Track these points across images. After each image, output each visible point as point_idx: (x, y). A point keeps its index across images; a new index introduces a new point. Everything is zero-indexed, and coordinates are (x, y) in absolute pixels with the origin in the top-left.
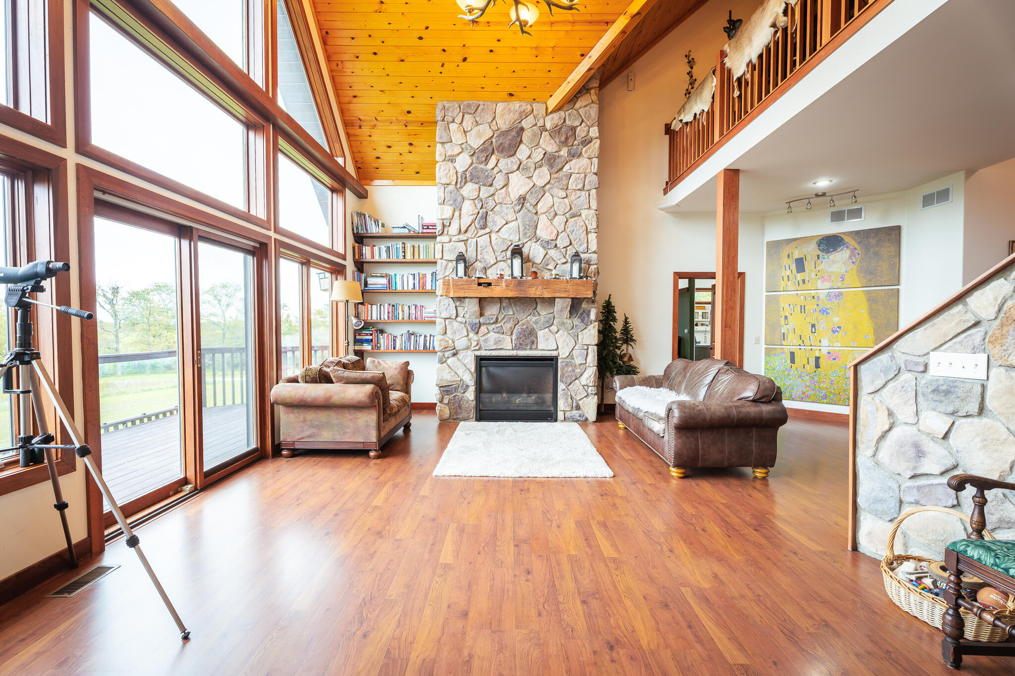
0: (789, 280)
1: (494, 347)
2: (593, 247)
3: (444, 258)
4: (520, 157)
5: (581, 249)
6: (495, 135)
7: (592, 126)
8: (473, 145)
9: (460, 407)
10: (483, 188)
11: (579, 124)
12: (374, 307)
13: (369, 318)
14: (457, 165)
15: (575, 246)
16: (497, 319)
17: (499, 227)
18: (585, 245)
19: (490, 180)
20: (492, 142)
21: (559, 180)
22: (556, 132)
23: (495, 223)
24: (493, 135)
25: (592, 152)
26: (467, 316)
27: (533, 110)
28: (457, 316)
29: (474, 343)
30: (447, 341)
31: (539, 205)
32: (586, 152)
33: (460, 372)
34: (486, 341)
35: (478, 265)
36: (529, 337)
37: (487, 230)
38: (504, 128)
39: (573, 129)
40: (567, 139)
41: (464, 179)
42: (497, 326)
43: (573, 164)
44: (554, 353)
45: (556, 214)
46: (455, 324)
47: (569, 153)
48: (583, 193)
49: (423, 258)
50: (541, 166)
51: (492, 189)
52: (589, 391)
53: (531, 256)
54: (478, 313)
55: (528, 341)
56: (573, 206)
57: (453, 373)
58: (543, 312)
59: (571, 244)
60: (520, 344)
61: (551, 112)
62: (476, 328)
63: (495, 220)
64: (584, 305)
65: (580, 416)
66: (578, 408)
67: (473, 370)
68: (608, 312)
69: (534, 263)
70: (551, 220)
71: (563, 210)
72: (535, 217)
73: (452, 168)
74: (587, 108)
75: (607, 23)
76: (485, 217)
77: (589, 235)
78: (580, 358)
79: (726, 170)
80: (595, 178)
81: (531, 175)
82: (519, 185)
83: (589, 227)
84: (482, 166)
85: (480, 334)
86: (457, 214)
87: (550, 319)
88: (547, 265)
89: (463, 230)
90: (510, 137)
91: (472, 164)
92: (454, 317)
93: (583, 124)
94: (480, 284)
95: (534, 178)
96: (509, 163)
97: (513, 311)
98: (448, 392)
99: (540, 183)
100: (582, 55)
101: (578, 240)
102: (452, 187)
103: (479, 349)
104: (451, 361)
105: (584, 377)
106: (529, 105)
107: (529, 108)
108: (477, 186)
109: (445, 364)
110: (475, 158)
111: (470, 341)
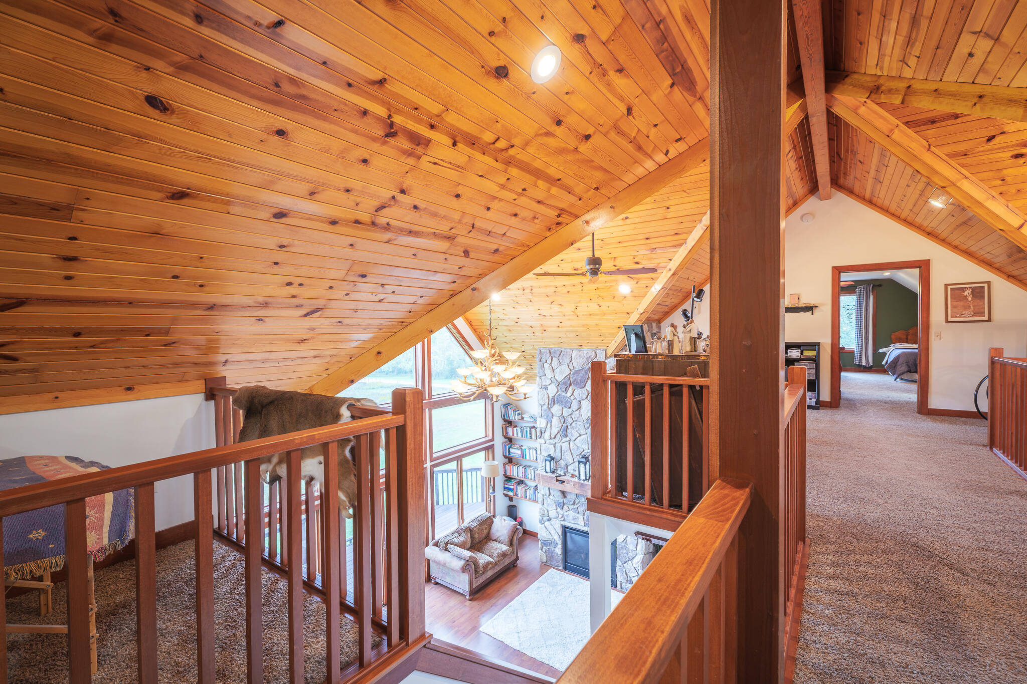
1: (573, 522)
3: (542, 454)
4: (588, 389)
8: (558, 379)
9: (552, 557)
10: (564, 409)
12: (514, 467)
13: (512, 474)
14: (549, 392)
16: (574, 502)
17: (575, 438)
19: (569, 404)
20: (569, 378)
23: (572, 435)
24: (571, 373)
26: (555, 496)
27: (596, 355)
28: (550, 494)
29: (560, 516)
30: (544, 511)
33: (552, 533)
34: (567, 515)
35: (562, 463)
37: (568, 439)
38: (578, 368)
41: (553, 401)
42: (575, 507)
46: (548, 499)
51: (570, 411)
52: (639, 573)
54: (562, 497)
57: (548, 533)
61: (610, 357)
62: (561, 505)
63: (573, 433)
66: (631, 582)
67: (560, 534)
73: (546, 393)
75: (626, 313)
76: (566, 430)
78: (632, 545)
82: (587, 409)
84: (564, 394)
85: (564, 510)
86: (549, 425)
89: (553, 437)
90: (581, 375)
91: (558, 392)
92: (548, 494)
94: (558, 481)
96: (580, 394)
98: (545, 545)
102: (545, 407)
103: (564, 520)
104: (547, 523)
105: (635, 561)
106: (594, 352)
107: (594, 354)
108: (561, 408)
109: (543, 525)
110: (559, 388)
111: (557, 512)
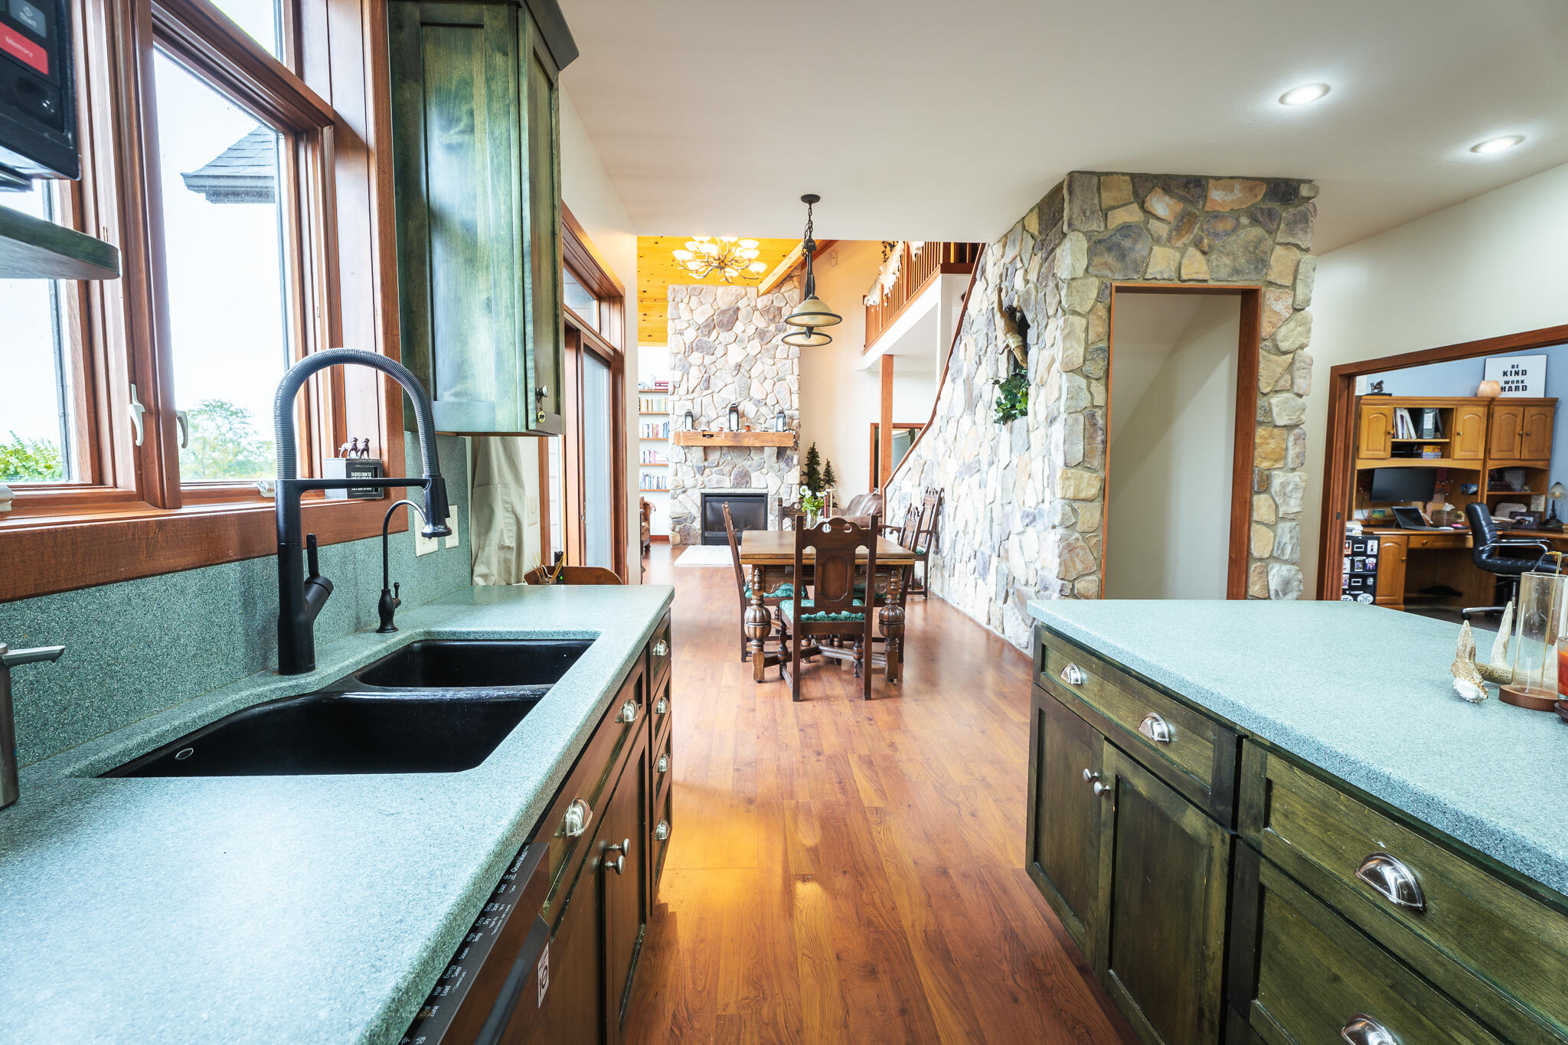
1: (716, 486)
2: (796, 405)
3: (675, 412)
4: (737, 332)
5: (786, 407)
6: (716, 313)
7: (795, 307)
8: (697, 321)
9: (689, 534)
10: (706, 357)
11: (784, 305)
14: (685, 337)
15: (781, 404)
16: (718, 463)
17: (719, 389)
18: (789, 404)
19: (712, 350)
20: (713, 319)
21: (768, 350)
22: (765, 311)
23: (716, 385)
24: (714, 313)
26: (694, 461)
27: (747, 293)
28: (686, 461)
29: (700, 483)
30: (678, 481)
31: (752, 371)
32: (790, 328)
33: (689, 506)
34: (709, 481)
35: (703, 420)
36: (744, 477)
37: (710, 391)
38: (724, 307)
39: (780, 309)
40: (774, 317)
41: (691, 349)
42: (719, 468)
43: (779, 338)
44: (764, 491)
45: (766, 378)
46: (685, 467)
47: (776, 328)
48: (788, 361)
49: (655, 410)
50: (753, 339)
51: (713, 358)
53: (746, 413)
54: (703, 459)
55: (743, 481)
56: (779, 372)
57: (683, 507)
58: (756, 457)
59: (777, 402)
60: (737, 483)
61: (762, 295)
62: (702, 470)
63: (717, 383)
64: (788, 452)
67: (699, 504)
68: (813, 456)
69: (748, 418)
70: (762, 383)
71: (771, 375)
72: (749, 381)
73: (681, 339)
74: (790, 292)
76: (708, 380)
77: (792, 396)
78: (785, 495)
79: (885, 356)
81: (745, 346)
82: (735, 355)
83: (792, 389)
84: (706, 339)
85: (705, 476)
86: (685, 377)
87: (761, 463)
88: (759, 420)
89: (690, 391)
90: (728, 315)
91: (697, 336)
92: (683, 461)
93: (788, 305)
94: (704, 436)
95: (748, 349)
96: (727, 336)
97: (731, 456)
98: (679, 523)
99: (753, 353)
100: (784, 256)
101: (783, 399)
102: (681, 356)
103: (704, 488)
104: (681, 497)
106: (744, 289)
107: (744, 291)
108: (701, 355)
109: (676, 500)
110: (699, 332)
111: (696, 480)
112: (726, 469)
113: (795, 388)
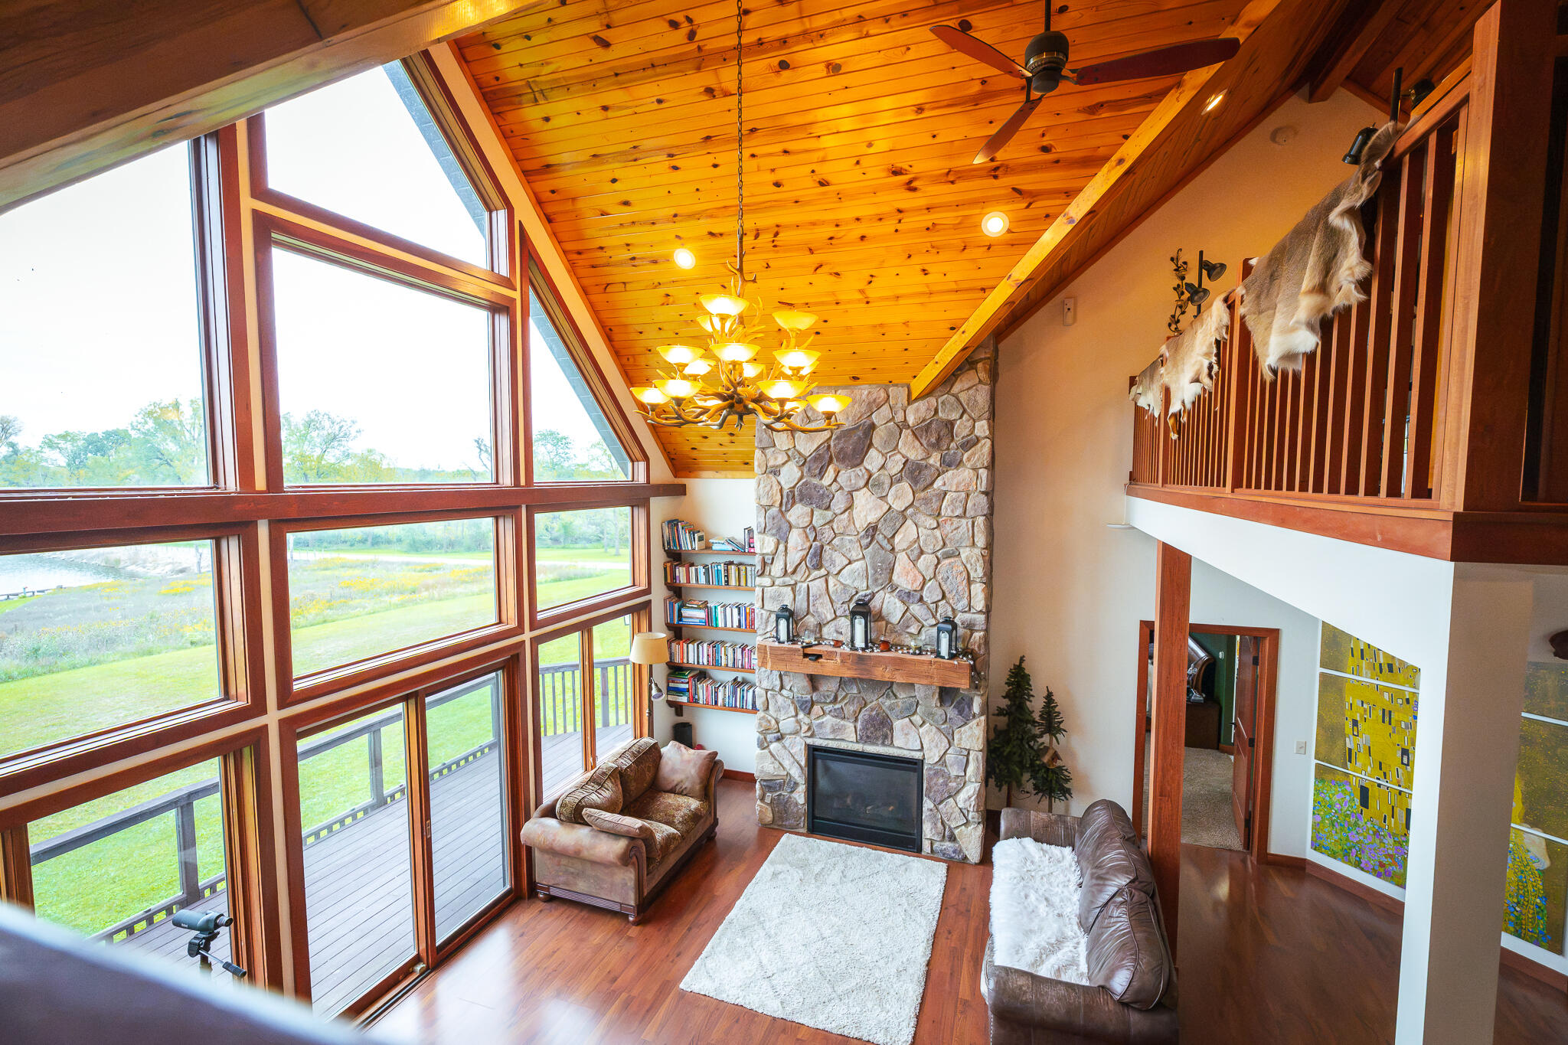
0: (1362, 658)
1: (832, 737)
2: (979, 603)
3: (765, 607)
4: (869, 467)
5: (959, 606)
6: (834, 437)
7: (980, 418)
8: (802, 451)
9: (786, 812)
10: (816, 512)
11: (958, 416)
12: (691, 646)
13: (685, 661)
14: (782, 479)
15: (951, 601)
16: (836, 698)
17: (838, 569)
18: (965, 602)
19: (827, 500)
20: (829, 447)
21: (927, 501)
22: (920, 432)
23: (833, 563)
24: (831, 437)
25: (978, 459)
26: (795, 690)
27: (889, 396)
28: (782, 687)
29: (804, 728)
30: (769, 722)
31: (897, 539)
32: (969, 459)
33: (787, 763)
34: (820, 725)
35: (811, 621)
36: (881, 727)
37: (823, 572)
38: (847, 425)
39: (950, 425)
40: (939, 439)
41: (791, 498)
42: (838, 706)
43: (948, 479)
44: (918, 755)
45: (922, 552)
46: (780, 698)
47: (943, 460)
48: (964, 521)
50: (899, 481)
51: (829, 514)
52: (970, 818)
53: (884, 612)
54: (809, 688)
55: (879, 734)
56: (947, 542)
57: (777, 765)
58: (900, 698)
59: (944, 597)
60: (868, 737)
61: (916, 399)
62: (807, 707)
63: (835, 559)
64: (963, 691)
65: (954, 852)
66: (953, 838)
67: (803, 763)
69: (888, 623)
70: (914, 562)
71: (932, 547)
72: (891, 556)
73: (775, 483)
74: (971, 392)
75: (983, 290)
76: (819, 553)
77: (972, 587)
78: (956, 767)
80: (983, 499)
81: (884, 494)
82: (867, 509)
83: (972, 575)
84: (815, 481)
85: (813, 716)
86: (781, 547)
87: (911, 705)
88: (908, 627)
89: (790, 570)
90: (854, 439)
91: (802, 477)
92: (777, 688)
93: (965, 417)
94: (806, 655)
95: (890, 499)
96: (853, 477)
97: (858, 686)
98: (770, 789)
99: (899, 506)
100: (952, 329)
101: (954, 592)
102: (774, 510)
103: (812, 736)
104: (774, 746)
105: (962, 797)
106: (882, 390)
107: (883, 395)
108: (808, 509)
109: (766, 751)
110: (805, 469)
111: (798, 722)
112: (850, 709)
113: (978, 572)
